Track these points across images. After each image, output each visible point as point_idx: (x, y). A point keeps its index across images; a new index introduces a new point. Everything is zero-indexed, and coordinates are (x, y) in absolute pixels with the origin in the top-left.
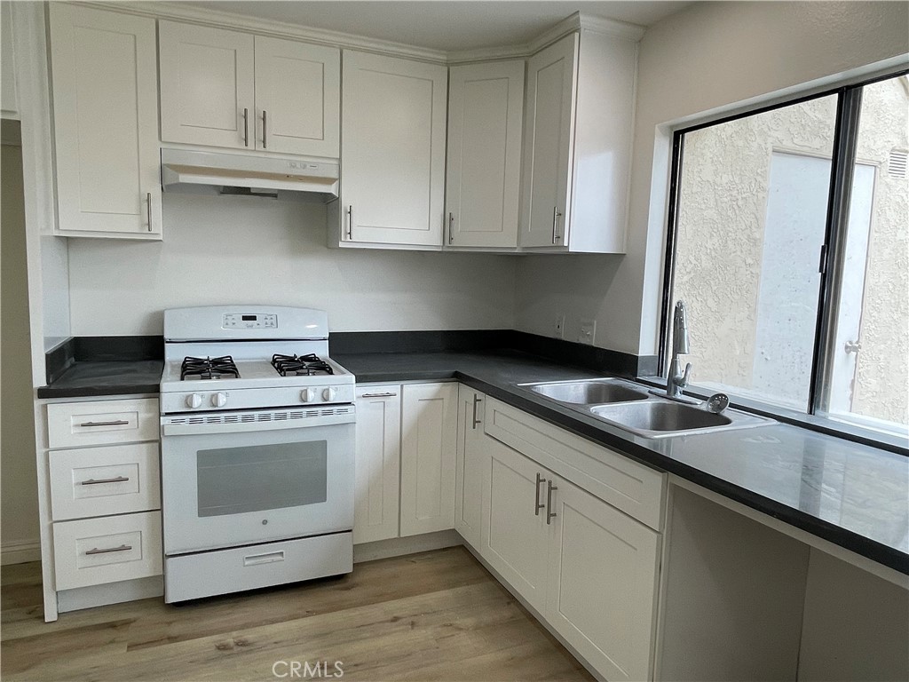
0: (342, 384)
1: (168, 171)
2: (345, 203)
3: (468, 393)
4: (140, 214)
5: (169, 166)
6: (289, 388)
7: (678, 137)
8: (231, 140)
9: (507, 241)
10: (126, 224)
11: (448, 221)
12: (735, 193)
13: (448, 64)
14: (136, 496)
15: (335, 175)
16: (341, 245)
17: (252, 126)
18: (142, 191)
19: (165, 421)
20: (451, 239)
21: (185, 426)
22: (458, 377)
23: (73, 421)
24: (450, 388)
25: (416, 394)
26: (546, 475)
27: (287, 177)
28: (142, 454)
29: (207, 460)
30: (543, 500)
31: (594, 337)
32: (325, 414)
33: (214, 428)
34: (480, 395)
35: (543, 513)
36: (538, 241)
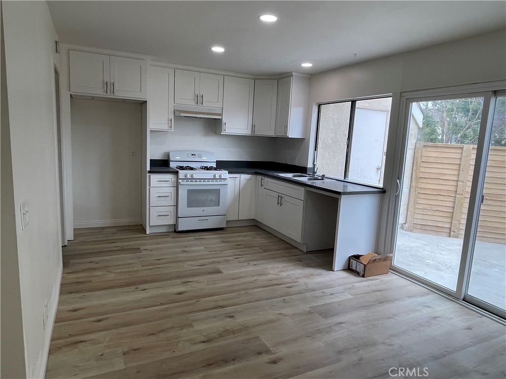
0: (224, 173)
1: (176, 112)
2: (224, 121)
3: (259, 177)
4: (168, 124)
5: (177, 110)
6: (210, 174)
7: (319, 106)
8: (192, 103)
9: (271, 133)
10: (164, 127)
11: (253, 126)
12: (339, 120)
13: (255, 79)
14: (171, 201)
15: (221, 113)
16: (222, 133)
17: (199, 99)
18: (169, 117)
19: (180, 181)
20: (254, 132)
21: (185, 182)
22: (257, 173)
23: (156, 180)
24: (254, 176)
25: (244, 177)
26: (280, 195)
27: (208, 114)
28: (172, 190)
29: (190, 192)
30: (279, 202)
31: (297, 163)
32: (220, 181)
33: (192, 183)
34: (263, 178)
35: (279, 204)
36: (280, 134)
